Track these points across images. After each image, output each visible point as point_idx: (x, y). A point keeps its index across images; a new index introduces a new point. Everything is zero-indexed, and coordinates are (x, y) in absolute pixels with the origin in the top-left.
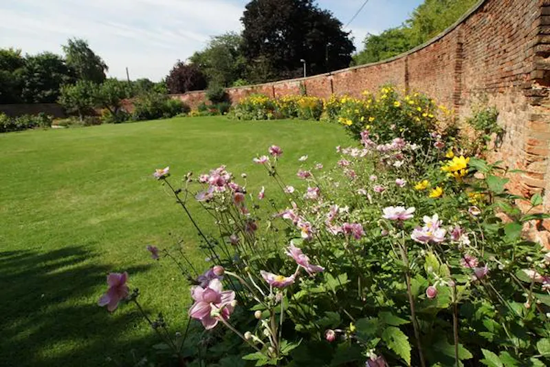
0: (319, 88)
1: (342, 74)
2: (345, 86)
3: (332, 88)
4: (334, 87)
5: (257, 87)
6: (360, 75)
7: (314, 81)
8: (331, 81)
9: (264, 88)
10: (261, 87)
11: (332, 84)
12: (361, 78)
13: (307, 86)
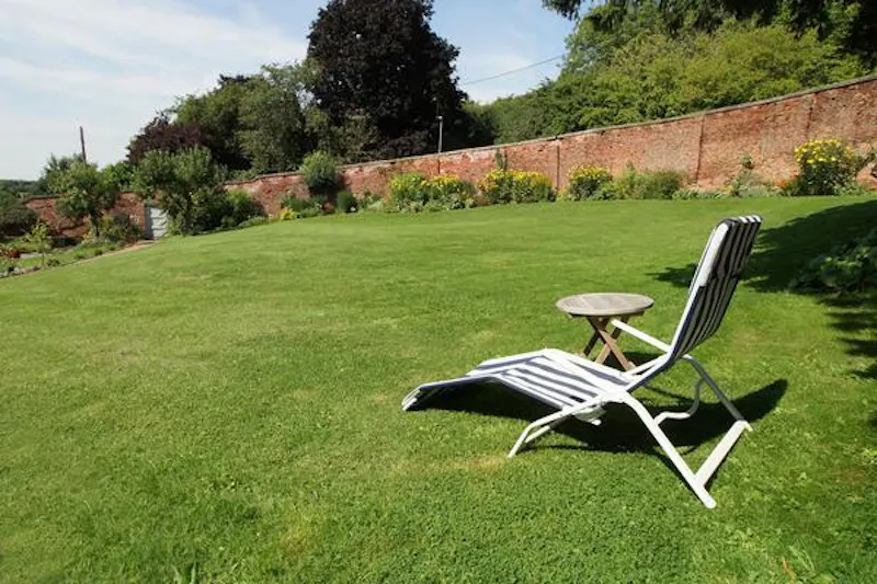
0: (534, 158)
1: (577, 138)
2: (582, 154)
3: (559, 158)
4: (561, 156)
5: (402, 162)
6: (610, 138)
7: (524, 149)
8: (558, 147)
9: (417, 163)
10: (411, 162)
11: (558, 153)
12: (612, 142)
13: (509, 156)
